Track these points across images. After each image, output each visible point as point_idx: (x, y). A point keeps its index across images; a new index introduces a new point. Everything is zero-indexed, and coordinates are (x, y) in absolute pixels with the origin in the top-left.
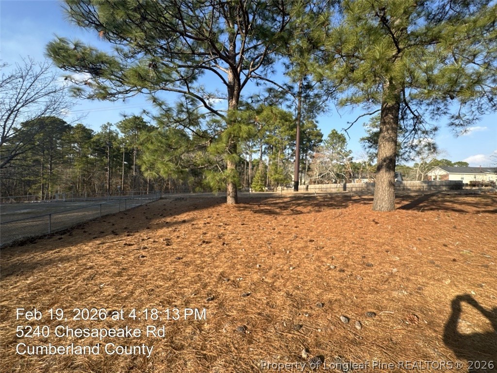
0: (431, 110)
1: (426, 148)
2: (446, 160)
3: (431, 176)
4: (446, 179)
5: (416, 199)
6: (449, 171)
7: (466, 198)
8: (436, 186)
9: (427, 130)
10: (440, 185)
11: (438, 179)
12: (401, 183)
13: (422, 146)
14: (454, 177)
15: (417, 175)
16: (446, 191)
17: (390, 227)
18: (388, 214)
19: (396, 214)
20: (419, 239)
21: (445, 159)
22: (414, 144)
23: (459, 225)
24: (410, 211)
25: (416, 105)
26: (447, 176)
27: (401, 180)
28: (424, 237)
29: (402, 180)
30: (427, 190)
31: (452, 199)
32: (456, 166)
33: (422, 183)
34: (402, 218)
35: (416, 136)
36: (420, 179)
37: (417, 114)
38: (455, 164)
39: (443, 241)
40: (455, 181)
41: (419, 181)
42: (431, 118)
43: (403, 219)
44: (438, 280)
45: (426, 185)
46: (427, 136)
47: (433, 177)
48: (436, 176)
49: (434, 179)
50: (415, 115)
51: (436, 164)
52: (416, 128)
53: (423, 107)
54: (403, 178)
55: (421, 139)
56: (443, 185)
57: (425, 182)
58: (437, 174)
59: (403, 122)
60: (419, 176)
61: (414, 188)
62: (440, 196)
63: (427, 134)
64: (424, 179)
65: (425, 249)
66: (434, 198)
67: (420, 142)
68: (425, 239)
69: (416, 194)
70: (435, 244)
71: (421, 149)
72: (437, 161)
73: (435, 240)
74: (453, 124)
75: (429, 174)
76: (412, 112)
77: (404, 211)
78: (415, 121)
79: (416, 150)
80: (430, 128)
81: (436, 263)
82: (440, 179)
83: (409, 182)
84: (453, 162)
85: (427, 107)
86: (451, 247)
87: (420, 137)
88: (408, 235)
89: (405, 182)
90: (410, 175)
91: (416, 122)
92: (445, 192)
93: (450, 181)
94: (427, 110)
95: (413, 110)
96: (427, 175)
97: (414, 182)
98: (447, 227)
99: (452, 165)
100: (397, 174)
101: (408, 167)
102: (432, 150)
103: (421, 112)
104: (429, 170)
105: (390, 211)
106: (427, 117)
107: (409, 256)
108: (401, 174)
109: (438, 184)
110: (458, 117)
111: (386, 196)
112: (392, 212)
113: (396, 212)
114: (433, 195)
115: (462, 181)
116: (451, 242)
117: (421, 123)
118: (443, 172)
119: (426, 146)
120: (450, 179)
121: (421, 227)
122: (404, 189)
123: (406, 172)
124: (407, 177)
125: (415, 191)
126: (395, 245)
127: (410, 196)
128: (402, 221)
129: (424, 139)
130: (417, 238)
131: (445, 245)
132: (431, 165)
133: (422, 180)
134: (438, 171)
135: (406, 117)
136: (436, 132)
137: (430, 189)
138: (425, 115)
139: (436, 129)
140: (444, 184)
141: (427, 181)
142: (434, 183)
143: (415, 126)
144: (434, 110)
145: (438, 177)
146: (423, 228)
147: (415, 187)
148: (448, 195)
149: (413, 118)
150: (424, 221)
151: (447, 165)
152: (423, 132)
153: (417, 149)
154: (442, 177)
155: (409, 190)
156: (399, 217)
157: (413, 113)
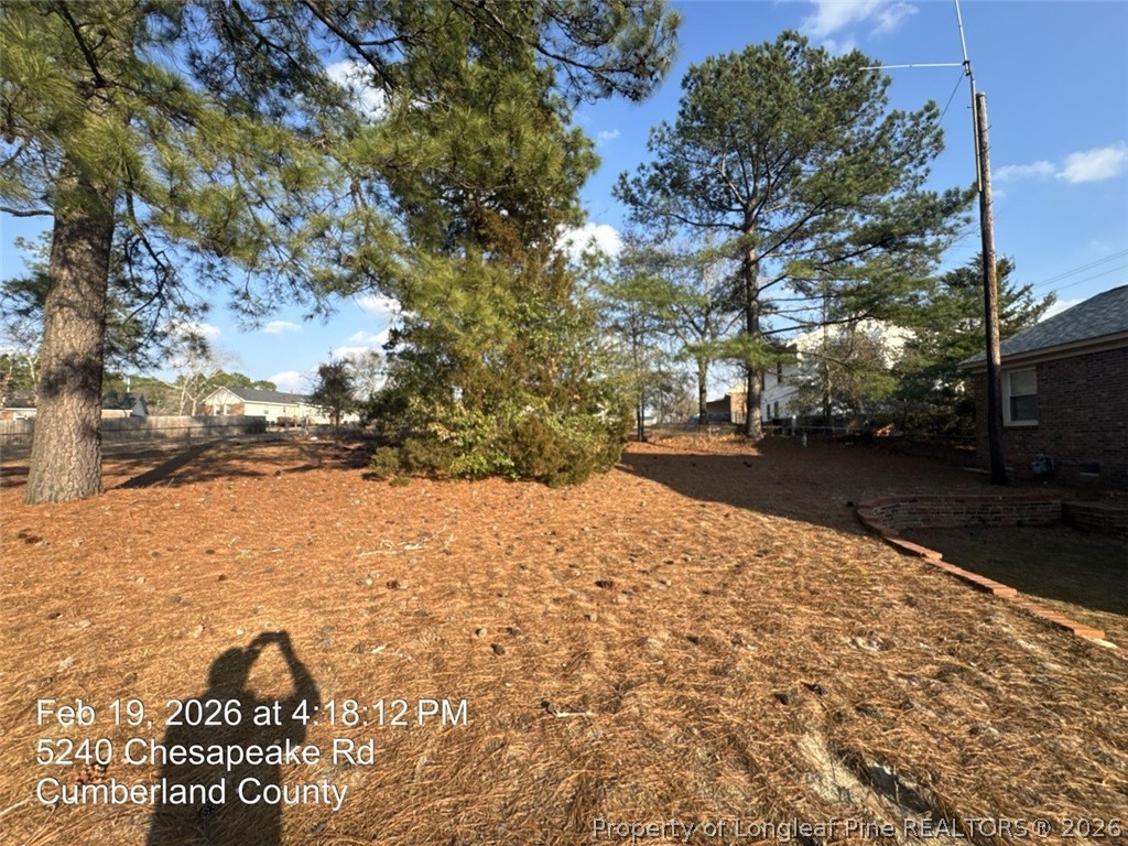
0: (196, 263)
1: (186, 344)
2: (241, 376)
3: (212, 407)
4: (239, 412)
5: (172, 457)
6: (244, 397)
7: (265, 450)
8: (221, 426)
9: (187, 304)
10: (228, 426)
11: (225, 413)
12: (143, 420)
13: (177, 338)
14: (253, 410)
15: (182, 404)
16: (238, 436)
17: (76, 544)
18: (77, 506)
19: (103, 503)
20: (156, 554)
21: (238, 372)
22: (158, 329)
23: (243, 503)
24: (144, 491)
25: (165, 240)
26: (240, 406)
27: (141, 413)
28: (168, 546)
29: (147, 413)
30: (202, 436)
31: (243, 453)
32: (258, 388)
33: (192, 422)
34: (120, 510)
35: (163, 311)
36: (187, 411)
37: (164, 262)
38: (256, 384)
39: (208, 543)
40: (254, 417)
41: (185, 417)
42: (198, 281)
43: (120, 514)
44: (180, 638)
45: (201, 425)
46: (187, 318)
47: (216, 409)
48: (222, 407)
49: (218, 413)
50: (159, 263)
51: (221, 381)
52: (163, 291)
53: (182, 252)
54: (150, 409)
55: (175, 322)
56: (233, 425)
57: (197, 419)
58: (222, 402)
59: (130, 270)
60: (185, 406)
61: (176, 433)
62: (223, 447)
63: (187, 313)
64: (197, 413)
65: (167, 573)
66: (211, 452)
67: (173, 327)
68: (169, 550)
69: (175, 446)
70: (189, 555)
71: (175, 345)
72: (224, 375)
73: (192, 545)
74: (237, 307)
75: (209, 402)
76: (152, 253)
77: (130, 491)
78: (161, 278)
79: (162, 343)
80: (194, 302)
81: (185, 597)
82: (228, 412)
83: (162, 418)
84: (252, 381)
85: (188, 254)
86: (221, 551)
87: (173, 317)
88: (128, 550)
89: (152, 418)
90: (168, 401)
91: (164, 281)
92: (235, 439)
93: (247, 417)
94: (188, 259)
95: (155, 250)
96: (203, 404)
97: (175, 418)
98: (220, 511)
99: (252, 386)
100: (134, 399)
101: (161, 383)
102: (199, 352)
103: (175, 262)
104: (208, 393)
105: (84, 499)
106: (187, 275)
107: (122, 604)
108: (142, 399)
109: (224, 424)
110: (246, 296)
111: (73, 459)
112: (92, 500)
113: (104, 498)
114: (208, 447)
115: (264, 418)
116: (221, 541)
117: (174, 284)
118: (235, 399)
119: (186, 339)
120: (246, 414)
121: (165, 524)
122: (148, 436)
123: (157, 395)
124: (161, 407)
125: (176, 440)
126: (84, 587)
127: (158, 451)
128: (117, 518)
129: (181, 323)
130: (151, 552)
131: (210, 552)
132: (210, 382)
133: (193, 414)
134: (225, 395)
135: (138, 259)
136: (205, 314)
137: (209, 434)
138: (183, 270)
139: (205, 308)
140: (235, 422)
141: (204, 417)
142: (216, 421)
143: (160, 288)
144: (202, 266)
145: (225, 407)
146: (170, 525)
147: (176, 431)
148: (238, 444)
149: (156, 269)
150: (173, 508)
151: (241, 386)
152: (181, 308)
153: (166, 343)
154: (233, 408)
155: (162, 437)
156: (111, 509)
157: (155, 257)
